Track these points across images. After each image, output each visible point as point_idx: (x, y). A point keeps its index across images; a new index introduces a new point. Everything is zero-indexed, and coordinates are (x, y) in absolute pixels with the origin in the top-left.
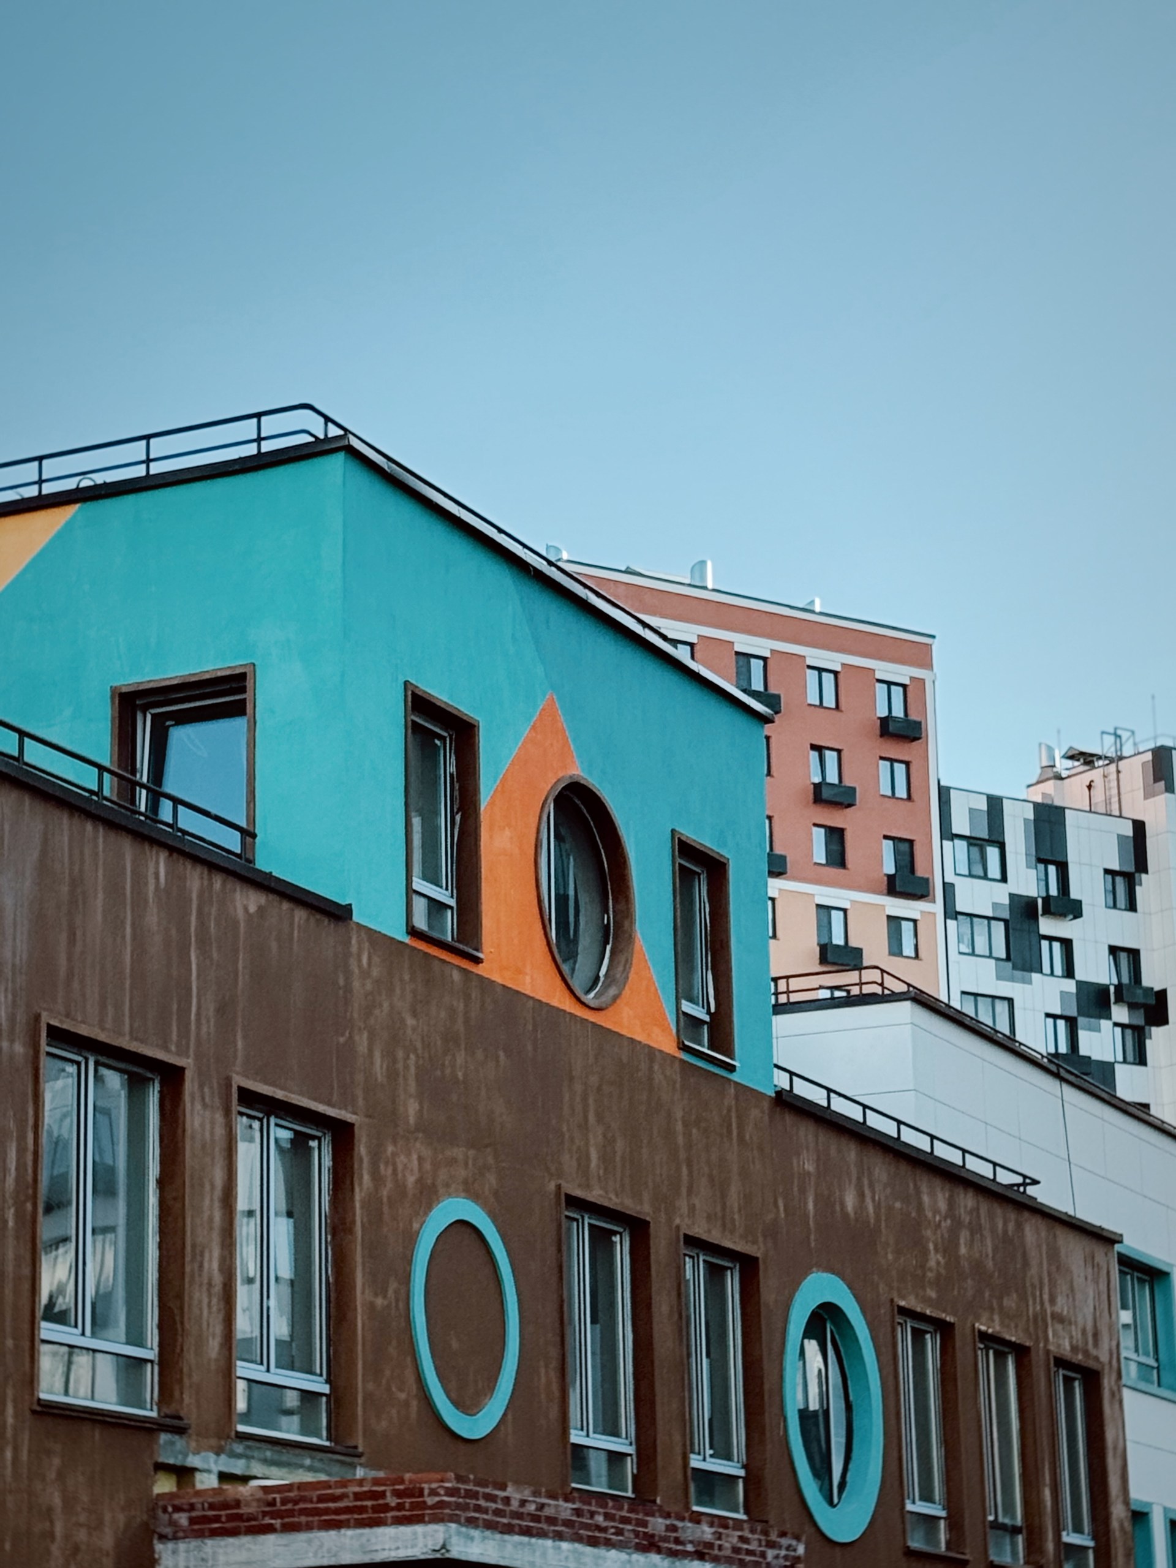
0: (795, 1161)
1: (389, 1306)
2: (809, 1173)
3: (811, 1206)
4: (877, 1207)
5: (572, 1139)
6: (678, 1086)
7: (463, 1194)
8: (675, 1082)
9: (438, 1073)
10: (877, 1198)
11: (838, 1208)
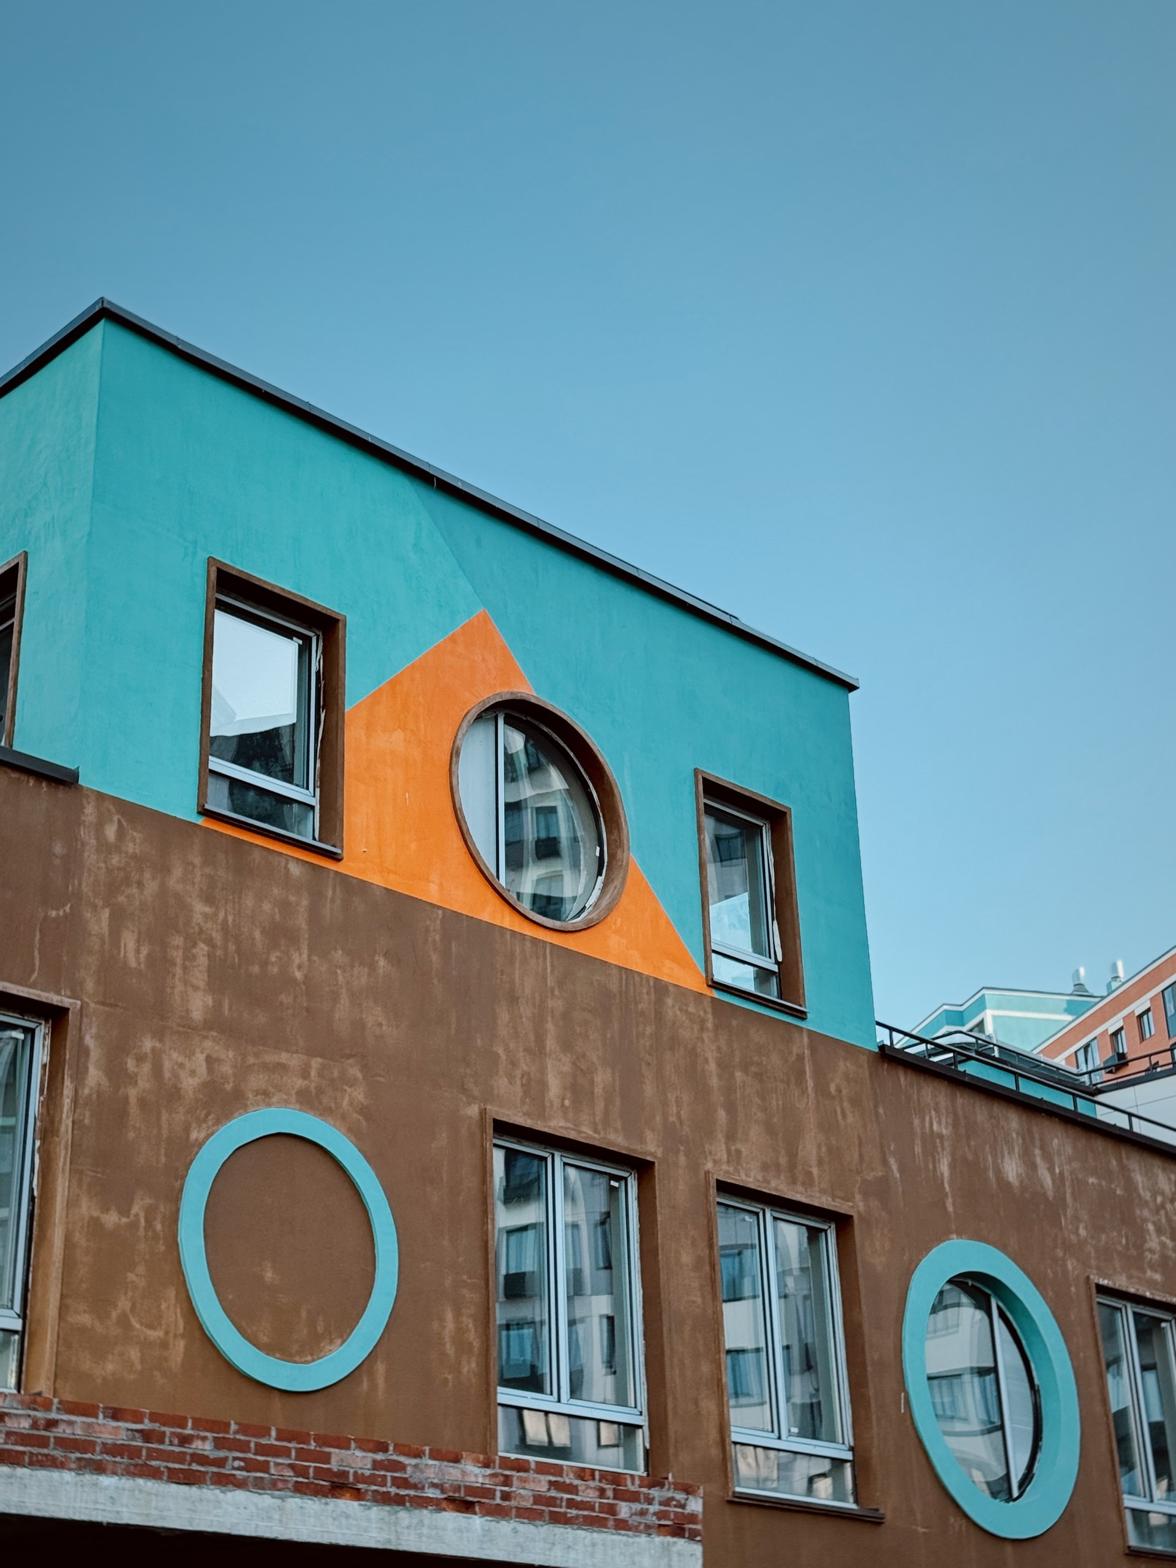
0: (916, 1122)
1: (134, 1225)
2: (941, 1136)
3: (944, 1168)
4: (1059, 1181)
5: (514, 1064)
6: (709, 1025)
7: (298, 1106)
8: (703, 1022)
9: (256, 969)
10: (1057, 1171)
11: (991, 1174)
